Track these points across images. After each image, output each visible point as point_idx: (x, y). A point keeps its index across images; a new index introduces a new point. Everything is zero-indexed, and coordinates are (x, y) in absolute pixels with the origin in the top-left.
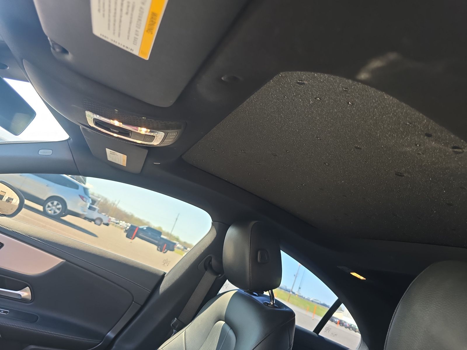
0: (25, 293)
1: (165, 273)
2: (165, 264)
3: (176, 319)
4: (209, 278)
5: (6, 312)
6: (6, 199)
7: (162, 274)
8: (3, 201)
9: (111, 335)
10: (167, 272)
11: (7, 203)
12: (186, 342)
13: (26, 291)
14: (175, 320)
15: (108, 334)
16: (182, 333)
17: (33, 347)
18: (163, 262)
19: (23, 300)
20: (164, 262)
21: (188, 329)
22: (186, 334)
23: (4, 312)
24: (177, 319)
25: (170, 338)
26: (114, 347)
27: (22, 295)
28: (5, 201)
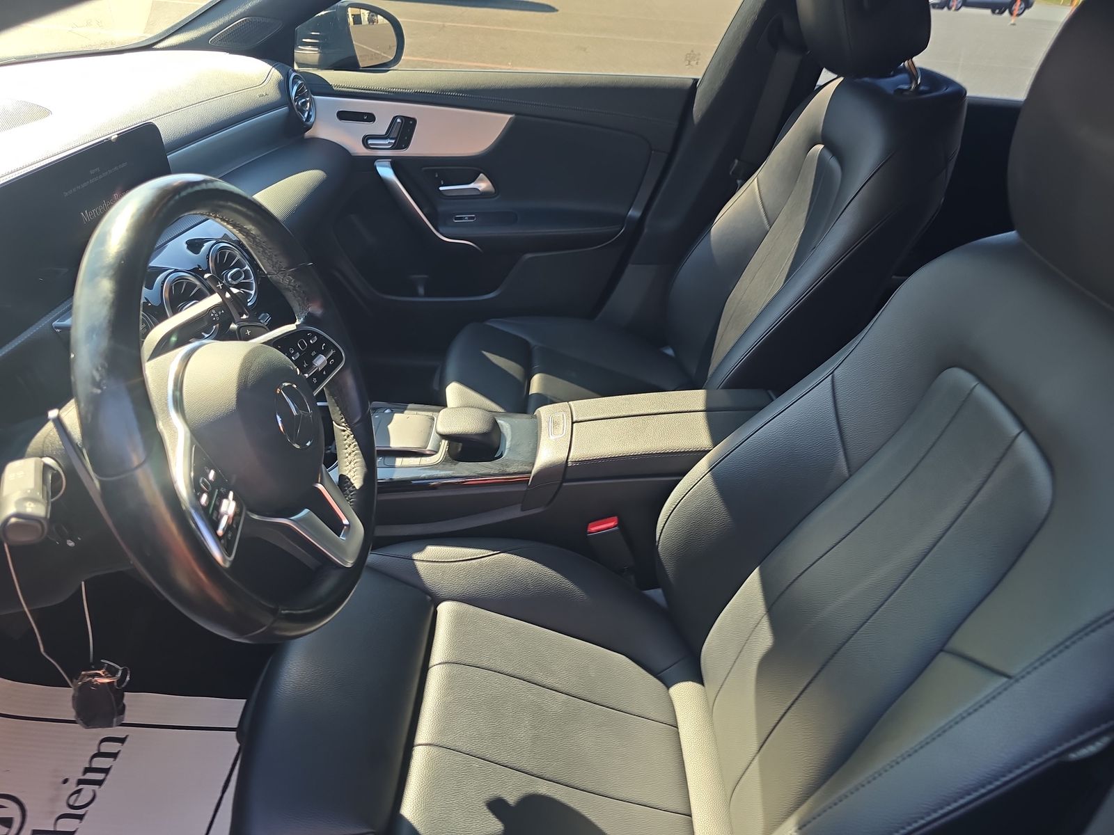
0: (483, 184)
1: (696, 81)
2: (692, 63)
3: (736, 161)
4: (786, 63)
5: (472, 218)
6: (367, 19)
7: (691, 82)
8: (364, 25)
9: (634, 213)
10: (700, 77)
11: (372, 26)
12: (763, 196)
13: (482, 180)
14: (735, 165)
15: (629, 213)
16: (753, 182)
17: (529, 256)
18: (686, 60)
19: (484, 195)
20: (688, 59)
21: (761, 173)
22: (760, 182)
23: (470, 218)
24: (739, 159)
25: (734, 194)
26: (646, 230)
27: (480, 189)
28: (368, 23)
